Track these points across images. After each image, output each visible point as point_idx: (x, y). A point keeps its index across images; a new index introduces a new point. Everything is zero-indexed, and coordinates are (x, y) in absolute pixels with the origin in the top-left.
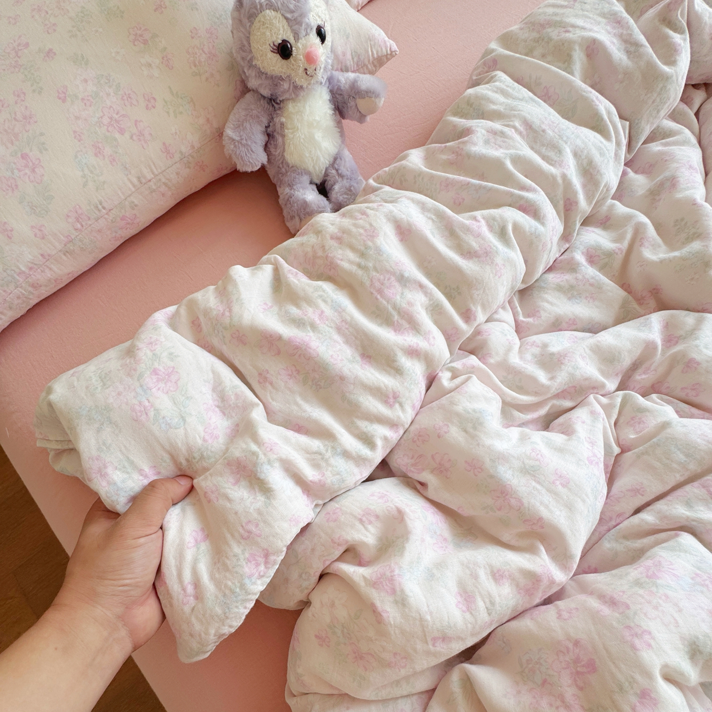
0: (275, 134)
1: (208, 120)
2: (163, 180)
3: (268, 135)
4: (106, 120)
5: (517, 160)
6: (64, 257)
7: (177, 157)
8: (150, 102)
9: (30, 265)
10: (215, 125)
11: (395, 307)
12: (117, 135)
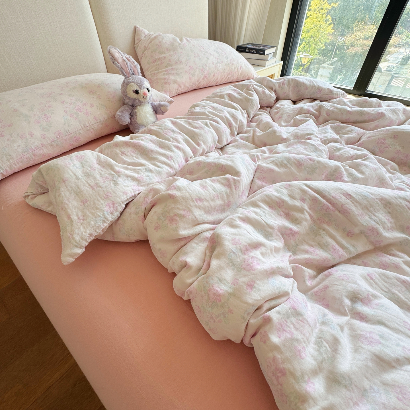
0: (134, 115)
1: (111, 112)
2: (93, 127)
3: (131, 116)
4: (76, 109)
5: (209, 112)
6: (49, 147)
7: (99, 121)
8: (92, 106)
9: (36, 147)
10: (113, 114)
11: (171, 137)
12: (79, 112)
